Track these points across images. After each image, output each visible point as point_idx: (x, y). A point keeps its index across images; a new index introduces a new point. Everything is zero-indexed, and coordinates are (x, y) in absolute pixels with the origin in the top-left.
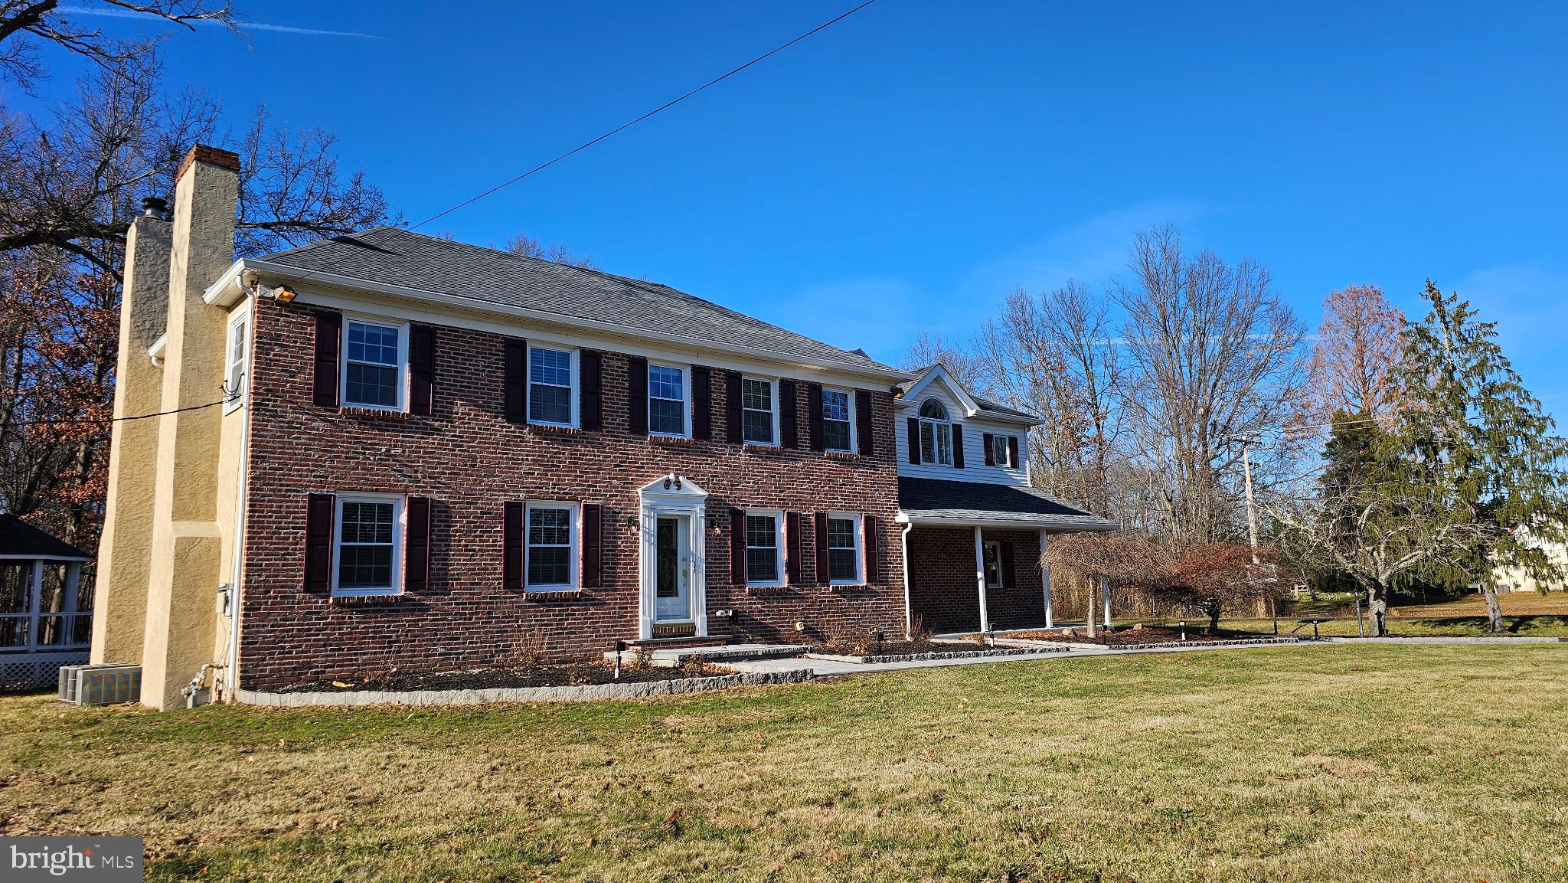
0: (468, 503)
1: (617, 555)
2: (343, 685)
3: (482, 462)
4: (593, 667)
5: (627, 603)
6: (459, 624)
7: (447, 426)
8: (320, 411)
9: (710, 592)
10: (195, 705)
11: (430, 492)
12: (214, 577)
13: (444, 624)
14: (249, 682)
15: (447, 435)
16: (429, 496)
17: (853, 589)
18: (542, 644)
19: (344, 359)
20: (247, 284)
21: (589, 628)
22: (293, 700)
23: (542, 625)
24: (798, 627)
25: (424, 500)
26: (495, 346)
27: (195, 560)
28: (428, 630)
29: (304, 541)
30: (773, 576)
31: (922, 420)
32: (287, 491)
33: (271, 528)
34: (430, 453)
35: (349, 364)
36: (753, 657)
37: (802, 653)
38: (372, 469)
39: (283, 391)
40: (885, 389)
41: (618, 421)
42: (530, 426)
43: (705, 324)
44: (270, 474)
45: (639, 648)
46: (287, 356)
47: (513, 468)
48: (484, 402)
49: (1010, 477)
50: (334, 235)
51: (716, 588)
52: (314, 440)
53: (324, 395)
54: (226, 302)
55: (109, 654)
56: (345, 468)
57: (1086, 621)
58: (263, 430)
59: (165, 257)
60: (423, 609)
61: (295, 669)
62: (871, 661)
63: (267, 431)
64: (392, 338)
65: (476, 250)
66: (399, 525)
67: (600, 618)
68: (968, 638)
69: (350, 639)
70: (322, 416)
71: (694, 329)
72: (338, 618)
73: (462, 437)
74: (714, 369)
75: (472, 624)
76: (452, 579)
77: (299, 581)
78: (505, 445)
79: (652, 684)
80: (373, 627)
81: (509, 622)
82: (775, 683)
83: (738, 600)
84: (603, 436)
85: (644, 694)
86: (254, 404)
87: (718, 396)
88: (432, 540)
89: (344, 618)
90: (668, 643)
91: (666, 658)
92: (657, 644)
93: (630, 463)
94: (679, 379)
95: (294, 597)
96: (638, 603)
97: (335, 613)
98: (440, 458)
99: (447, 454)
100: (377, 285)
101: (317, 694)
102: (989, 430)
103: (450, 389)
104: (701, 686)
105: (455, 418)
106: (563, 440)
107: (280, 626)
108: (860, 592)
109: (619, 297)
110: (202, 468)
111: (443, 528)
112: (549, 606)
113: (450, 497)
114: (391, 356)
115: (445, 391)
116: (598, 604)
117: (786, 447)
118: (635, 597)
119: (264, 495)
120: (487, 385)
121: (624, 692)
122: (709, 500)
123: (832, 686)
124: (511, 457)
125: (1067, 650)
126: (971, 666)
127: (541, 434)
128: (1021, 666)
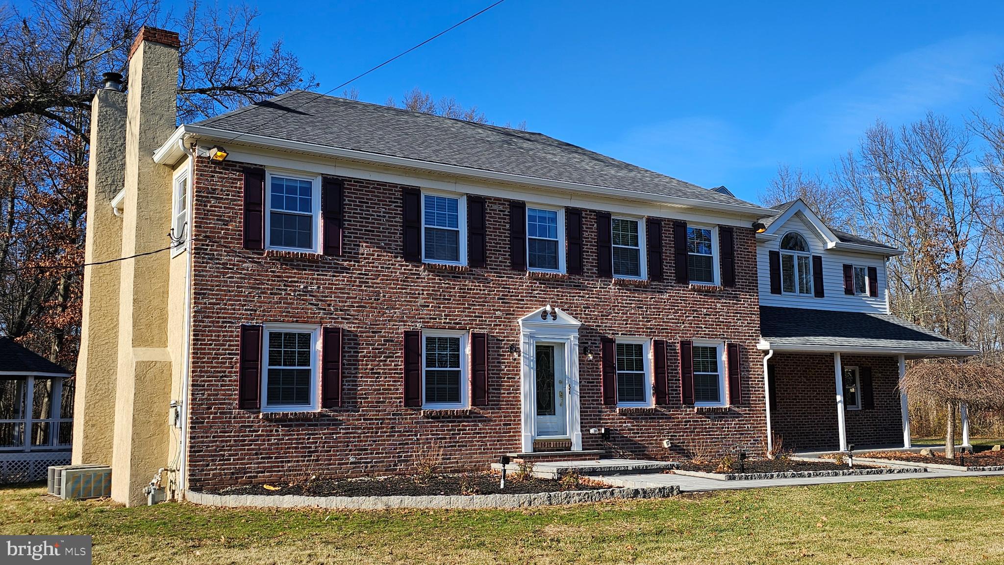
0: (373, 332)
1: (501, 378)
2: (272, 488)
3: (384, 296)
4: (482, 477)
5: (511, 420)
6: (367, 437)
7: (354, 265)
8: (248, 253)
9: (584, 412)
10: (154, 502)
11: (341, 323)
12: (167, 394)
13: (354, 437)
14: (196, 485)
15: (355, 273)
16: (340, 326)
17: (716, 411)
18: (438, 455)
19: (268, 209)
20: (188, 146)
21: (478, 441)
22: (231, 501)
23: (438, 439)
24: (666, 444)
25: (336, 330)
26: (394, 194)
27: (151, 381)
28: (341, 442)
29: (238, 365)
30: (641, 397)
31: (784, 252)
32: (223, 322)
33: (211, 354)
34: (340, 289)
35: (272, 213)
36: (625, 472)
37: (669, 469)
38: (293, 303)
39: (218, 237)
40: (748, 225)
41: (500, 259)
42: (425, 264)
43: (576, 169)
44: (209, 308)
45: (522, 461)
46: (221, 207)
47: (411, 302)
48: (385, 244)
49: (869, 306)
50: (259, 98)
51: (590, 408)
52: (245, 279)
53: (252, 241)
54: (171, 162)
55: (86, 458)
56: (270, 302)
57: (944, 439)
58: (203, 271)
59: (122, 123)
60: (336, 423)
61: (233, 473)
62: (734, 478)
63: (207, 271)
64: (307, 190)
65: (377, 108)
66: (315, 352)
67: (487, 433)
68: (827, 457)
69: (277, 449)
70: (250, 258)
71: (567, 174)
72: (267, 431)
73: (368, 275)
74: (586, 210)
75: (378, 437)
76: (360, 398)
77: (235, 399)
78: (404, 281)
79: (533, 496)
80: (296, 439)
81: (409, 436)
82: (644, 497)
83: (609, 419)
84: (488, 272)
85: (526, 505)
86: (195, 249)
87: (590, 235)
88: (343, 364)
89: (272, 431)
90: (547, 456)
91: (545, 470)
92: (538, 457)
93: (511, 296)
94: (554, 220)
95: (231, 413)
96: (520, 420)
97: (265, 426)
98: (349, 294)
99: (355, 290)
100: (293, 144)
101: (250, 497)
102: (848, 262)
103: (357, 233)
104: (577, 498)
105: (361, 258)
106: (453, 277)
107: (221, 436)
108: (723, 413)
109: (501, 147)
110: (155, 303)
111: (352, 354)
112: (443, 422)
113: (358, 327)
114: (307, 205)
115: (352, 235)
116: (485, 421)
117: (653, 280)
118: (517, 415)
119: (205, 326)
120: (388, 229)
121: (509, 502)
122: (582, 329)
123: (697, 502)
124: (408, 291)
125: (926, 470)
126: (830, 486)
127: (433, 272)
128: (880, 487)
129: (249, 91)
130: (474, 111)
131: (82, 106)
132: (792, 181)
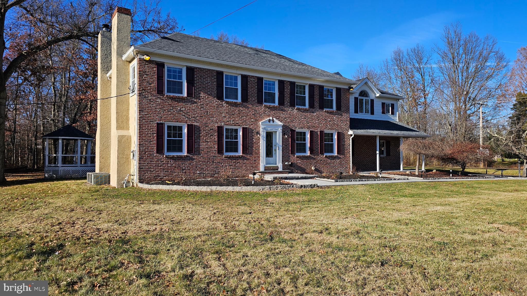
0: (206, 126)
1: (253, 144)
2: (169, 182)
3: (210, 113)
4: (245, 180)
5: (256, 159)
6: (204, 164)
7: (198, 101)
8: (159, 96)
9: (283, 156)
10: (126, 187)
11: (194, 122)
12: (130, 148)
13: (199, 164)
14: (141, 181)
15: (199, 104)
16: (194, 124)
17: (332, 156)
18: (230, 171)
19: (166, 78)
20: (135, 54)
21: (244, 167)
22: (154, 187)
23: (230, 165)
24: (313, 168)
25: (192, 125)
26: (213, 74)
27: (124, 142)
28: (194, 166)
29: (156, 137)
30: (305, 151)
31: (360, 98)
32: (150, 122)
33: (146, 133)
34: (194, 110)
35: (167, 80)
36: (298, 178)
37: (314, 178)
38: (176, 115)
39: (147, 89)
40: (347, 87)
41: (253, 99)
42: (225, 101)
43: (283, 65)
44: (145, 116)
45: (260, 174)
46: (148, 78)
47: (220, 115)
48: (210, 93)
49: (391, 118)
50: (162, 35)
51: (285, 155)
52: (157, 105)
53: (160, 91)
54: (129, 60)
55: (101, 169)
56: (167, 114)
57: (415, 167)
58: (142, 102)
59: (110, 44)
60: (193, 159)
61: (154, 177)
62: (338, 181)
63: (143, 102)
64: (180, 72)
65: (207, 40)
66: (184, 133)
67: (248, 164)
68: (372, 174)
69: (171, 168)
70: (159, 97)
71: (279, 67)
72: (167, 161)
73: (203, 105)
74: (286, 81)
75: (208, 164)
76: (201, 150)
77: (155, 150)
78: (217, 107)
79: (264, 187)
80: (178, 165)
81: (219, 164)
82: (304, 188)
83: (293, 159)
84: (249, 104)
85: (261, 190)
86: (139, 94)
87: (287, 91)
88: (195, 138)
89: (169, 162)
90: (269, 172)
91: (268, 177)
92: (266, 172)
93: (257, 113)
94: (274, 84)
95: (153, 155)
96: (260, 159)
97: (166, 160)
98: (196, 112)
99: (199, 110)
100: (175, 54)
101: (161, 186)
102: (384, 101)
103: (199, 89)
104: (280, 188)
105: (201, 98)
106: (235, 106)
107: (150, 163)
108: (334, 157)
109: (254, 56)
110: (124, 113)
111: (198, 134)
112: (232, 159)
113: (200, 124)
114: (180, 77)
115: (198, 89)
116: (247, 159)
117: (310, 108)
118: (259, 157)
119: (143, 123)
120: (211, 87)
121: (256, 189)
122: (283, 126)
123: (324, 190)
124: (219, 111)
125: (408, 179)
126: (372, 185)
127: (228, 104)
128: (390, 185)
129: (158, 32)
130: (244, 41)
131: (94, 37)
132: (364, 70)
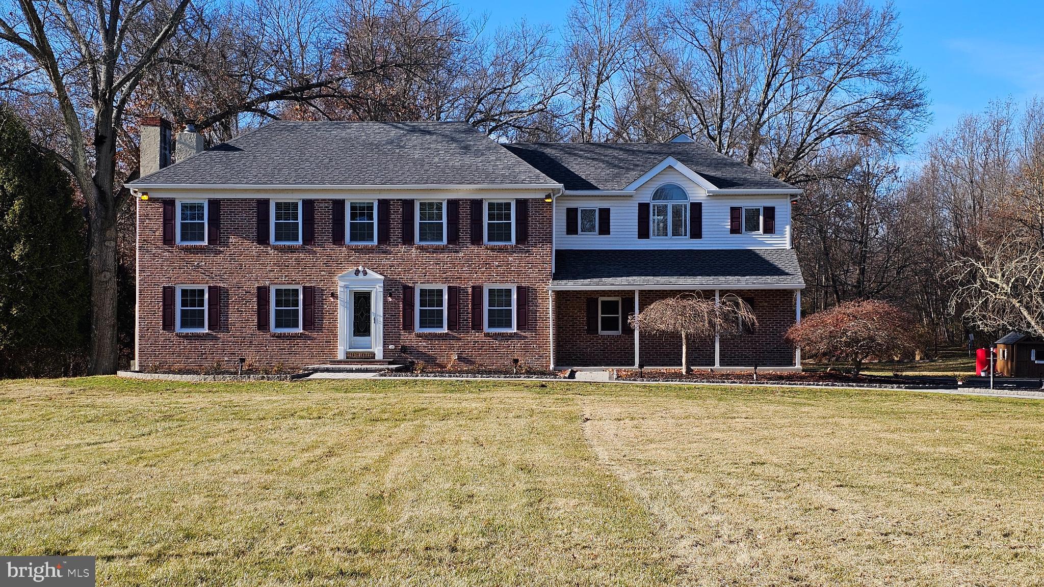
0: (238, 288)
1: (324, 313)
5: (331, 339)
7: (227, 249)
8: (167, 247)
9: (387, 335)
11: (219, 283)
13: (228, 347)
15: (227, 254)
16: (218, 285)
19: (179, 221)
23: (279, 349)
25: (215, 287)
26: (252, 205)
28: (220, 349)
29: (162, 307)
32: (154, 285)
34: (219, 263)
35: (182, 223)
38: (191, 273)
39: (151, 240)
41: (325, 238)
42: (272, 245)
46: (152, 224)
47: (262, 269)
48: (246, 235)
52: (164, 261)
53: (169, 240)
56: (180, 273)
60: (214, 339)
63: (145, 258)
64: (201, 208)
66: (205, 300)
67: (313, 347)
70: (168, 250)
73: (235, 254)
74: (393, 200)
75: (243, 347)
76: (230, 325)
78: (258, 257)
80: (194, 346)
81: (260, 347)
84: (310, 247)
87: (396, 217)
88: (220, 306)
93: (333, 262)
94: (371, 208)
96: (338, 339)
98: (224, 266)
99: (227, 264)
103: (228, 231)
105: (230, 245)
106: (291, 252)
111: (225, 300)
112: (291, 339)
113: (229, 285)
114: (201, 217)
115: (225, 232)
116: (312, 339)
118: (336, 336)
120: (248, 226)
122: (387, 281)
124: (261, 262)
127: (278, 250)
